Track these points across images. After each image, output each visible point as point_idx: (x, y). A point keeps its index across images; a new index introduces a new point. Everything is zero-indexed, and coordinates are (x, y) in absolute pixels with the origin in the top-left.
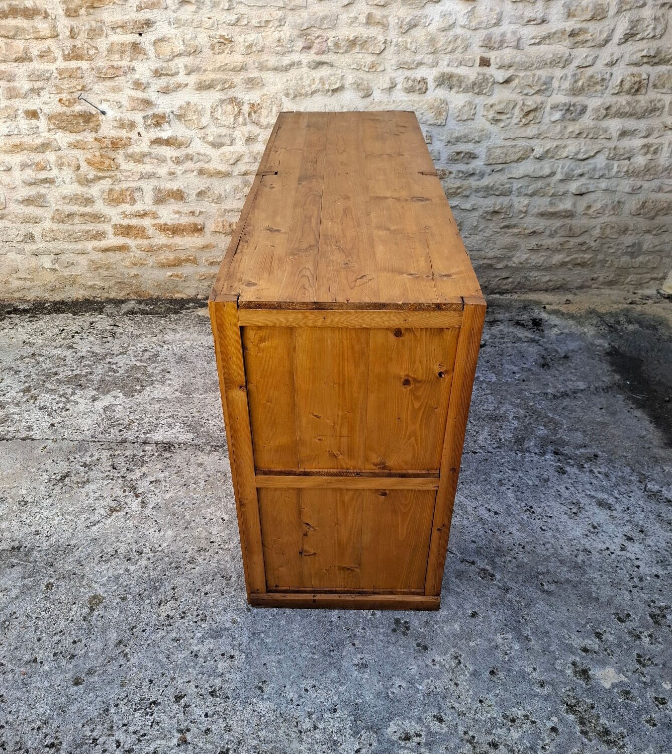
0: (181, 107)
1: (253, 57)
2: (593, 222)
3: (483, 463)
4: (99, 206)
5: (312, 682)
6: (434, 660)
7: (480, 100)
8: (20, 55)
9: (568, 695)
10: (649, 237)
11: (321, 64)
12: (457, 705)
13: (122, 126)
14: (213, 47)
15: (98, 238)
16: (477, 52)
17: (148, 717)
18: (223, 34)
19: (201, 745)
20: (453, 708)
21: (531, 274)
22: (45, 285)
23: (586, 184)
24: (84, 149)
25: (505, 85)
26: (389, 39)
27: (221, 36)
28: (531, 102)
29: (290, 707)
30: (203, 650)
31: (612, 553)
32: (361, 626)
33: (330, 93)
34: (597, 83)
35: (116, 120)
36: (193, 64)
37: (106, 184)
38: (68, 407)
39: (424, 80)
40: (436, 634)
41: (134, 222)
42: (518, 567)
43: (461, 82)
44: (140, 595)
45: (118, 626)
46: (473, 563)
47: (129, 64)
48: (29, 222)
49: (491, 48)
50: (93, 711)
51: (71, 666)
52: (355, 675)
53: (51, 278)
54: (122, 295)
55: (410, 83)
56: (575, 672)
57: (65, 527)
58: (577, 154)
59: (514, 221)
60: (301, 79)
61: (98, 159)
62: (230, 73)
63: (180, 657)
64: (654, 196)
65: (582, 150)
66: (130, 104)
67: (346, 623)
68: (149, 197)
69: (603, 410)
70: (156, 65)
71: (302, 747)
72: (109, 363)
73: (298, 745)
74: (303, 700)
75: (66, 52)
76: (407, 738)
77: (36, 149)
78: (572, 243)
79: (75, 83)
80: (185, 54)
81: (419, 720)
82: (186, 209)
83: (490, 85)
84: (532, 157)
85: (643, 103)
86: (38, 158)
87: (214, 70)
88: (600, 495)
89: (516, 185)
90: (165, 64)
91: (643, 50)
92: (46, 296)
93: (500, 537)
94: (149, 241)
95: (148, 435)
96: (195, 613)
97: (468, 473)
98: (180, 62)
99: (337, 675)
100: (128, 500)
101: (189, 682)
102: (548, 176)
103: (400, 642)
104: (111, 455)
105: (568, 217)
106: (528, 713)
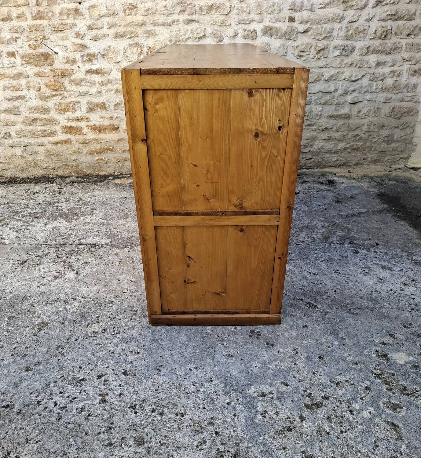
0: (105, 49)
1: (149, 17)
2: (363, 121)
3: (303, 250)
4: (53, 114)
5: (195, 365)
6: (279, 352)
7: (289, 43)
8: (5, 16)
9: (375, 369)
10: (397, 130)
11: (192, 21)
12: (297, 376)
13: (68, 62)
14: (124, 11)
15: (52, 135)
16: (287, 13)
17: (78, 388)
18: (131, 2)
19: (116, 403)
20: (294, 377)
21: (325, 156)
22: (17, 167)
23: (357, 97)
24: (44, 77)
25: (304, 34)
26: (233, 5)
27: (130, 4)
28: (321, 45)
29: (179, 379)
30: (118, 349)
31: (395, 292)
32: (227, 335)
33: (197, 39)
34: (361, 32)
35: (64, 58)
36: (112, 22)
37: (57, 99)
38: (29, 228)
39: (255, 31)
40: (280, 337)
41: (75, 124)
42: (332, 301)
43: (277, 32)
44: (74, 321)
45: (58, 338)
46: (302, 300)
47: (73, 21)
48: (8, 125)
49: (295, 11)
50: (38, 386)
51: (23, 361)
52: (224, 361)
53: (20, 162)
54: (66, 173)
55: (246, 33)
56: (379, 356)
57: (23, 287)
58: (350, 77)
59: (313, 122)
60: (179, 31)
61: (53, 83)
62: (135, 27)
63: (101, 354)
64: (399, 104)
65: (353, 75)
66: (73, 48)
67: (217, 333)
68: (84, 108)
69: (379, 222)
70: (89, 22)
71: (189, 402)
72: (57, 206)
73: (186, 401)
74: (189, 375)
75: (34, 15)
76: (264, 395)
77: (13, 77)
78: (350, 135)
79: (39, 34)
80: (108, 15)
81: (271, 385)
82: (107, 115)
83: (295, 34)
84: (323, 80)
85: (389, 45)
86: (15, 82)
87: (125, 26)
88: (383, 263)
89: (314, 98)
90: (95, 22)
91: (388, 11)
92: (18, 174)
93: (319, 286)
94: (84, 136)
95: (81, 241)
96: (112, 330)
97: (294, 255)
98: (105, 20)
99: (212, 361)
100: (67, 273)
101: (108, 367)
102: (334, 92)
103: (255, 342)
104: (56, 251)
105: (347, 118)
106: (348, 379)
